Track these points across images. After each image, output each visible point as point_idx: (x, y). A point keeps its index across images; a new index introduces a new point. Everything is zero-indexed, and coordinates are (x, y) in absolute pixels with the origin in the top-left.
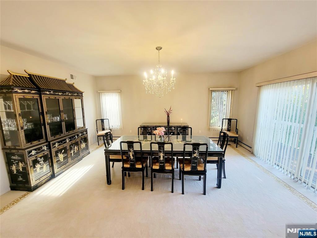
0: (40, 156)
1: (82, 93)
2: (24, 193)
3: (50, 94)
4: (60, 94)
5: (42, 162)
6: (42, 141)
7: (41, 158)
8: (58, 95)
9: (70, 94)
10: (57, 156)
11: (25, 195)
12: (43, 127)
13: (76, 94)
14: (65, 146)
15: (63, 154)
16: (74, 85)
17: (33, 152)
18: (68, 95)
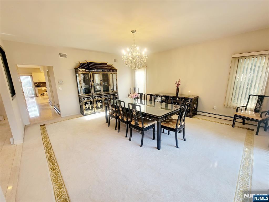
0: (88, 101)
1: (116, 70)
2: (82, 115)
3: (95, 71)
4: (100, 71)
5: (89, 104)
6: (90, 94)
7: (89, 102)
8: (99, 71)
9: (107, 71)
10: (96, 103)
11: (82, 116)
12: (91, 88)
13: (112, 71)
14: (101, 99)
15: (100, 103)
16: (113, 65)
17: (85, 99)
18: (106, 72)
